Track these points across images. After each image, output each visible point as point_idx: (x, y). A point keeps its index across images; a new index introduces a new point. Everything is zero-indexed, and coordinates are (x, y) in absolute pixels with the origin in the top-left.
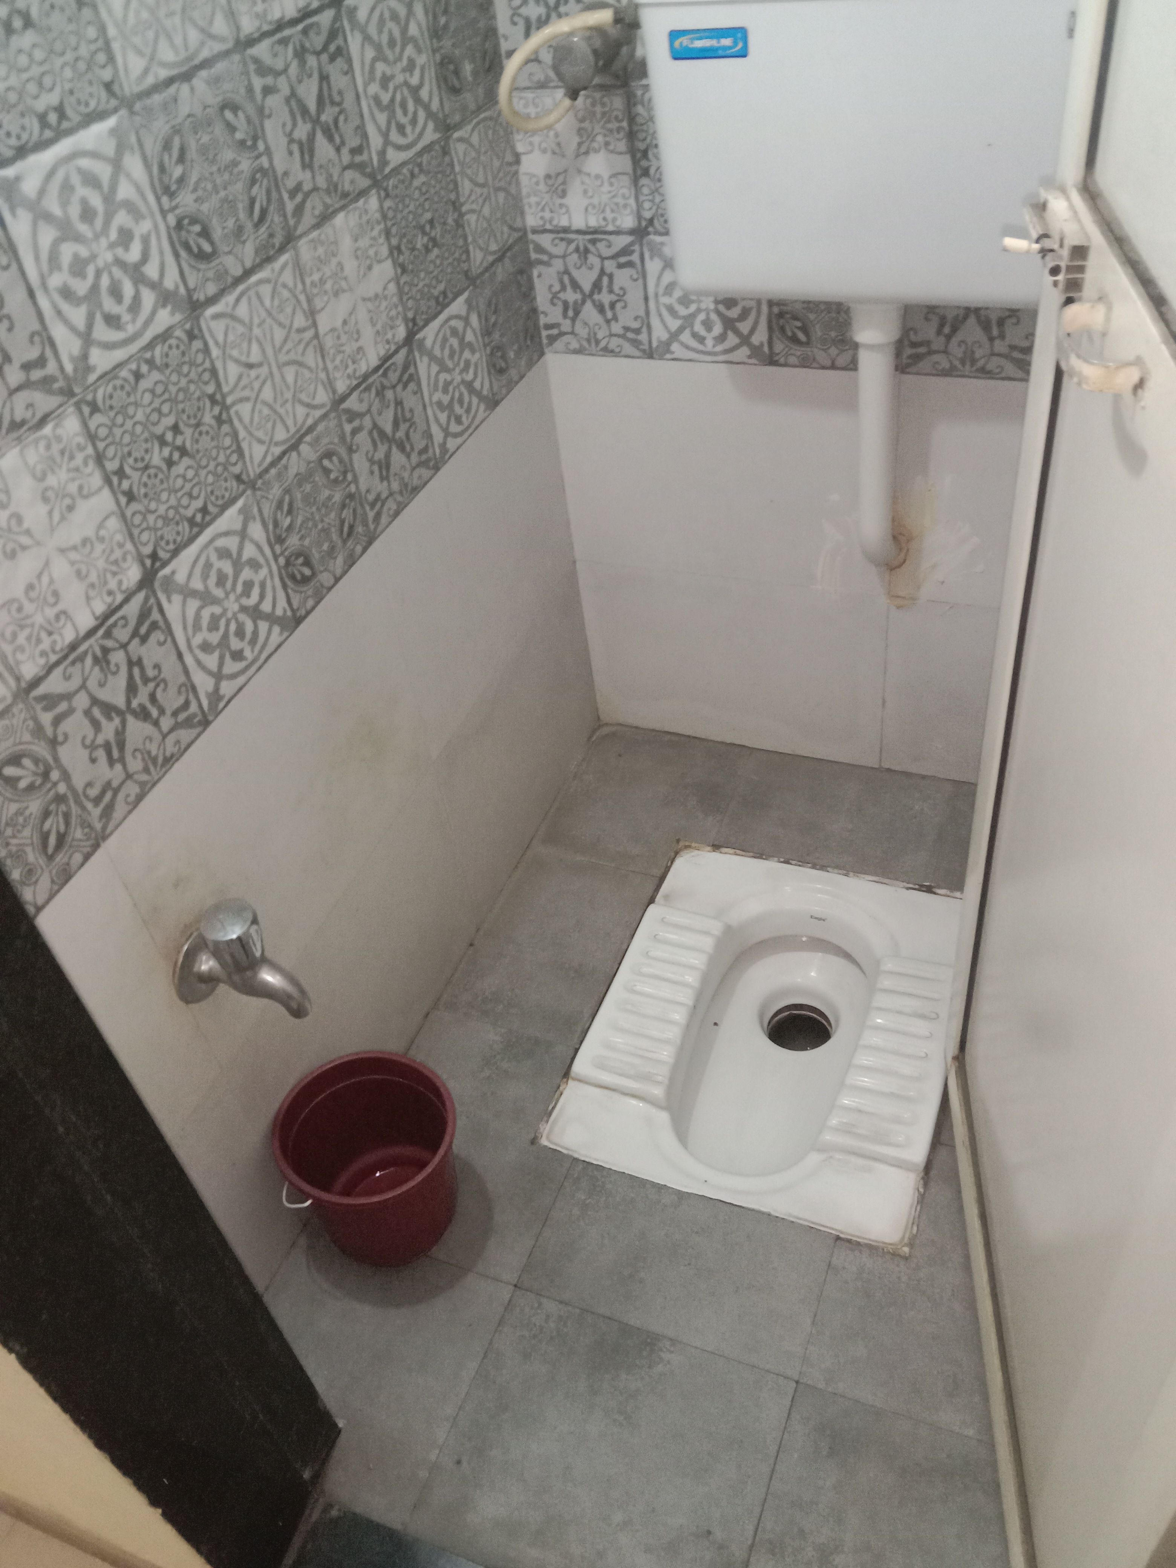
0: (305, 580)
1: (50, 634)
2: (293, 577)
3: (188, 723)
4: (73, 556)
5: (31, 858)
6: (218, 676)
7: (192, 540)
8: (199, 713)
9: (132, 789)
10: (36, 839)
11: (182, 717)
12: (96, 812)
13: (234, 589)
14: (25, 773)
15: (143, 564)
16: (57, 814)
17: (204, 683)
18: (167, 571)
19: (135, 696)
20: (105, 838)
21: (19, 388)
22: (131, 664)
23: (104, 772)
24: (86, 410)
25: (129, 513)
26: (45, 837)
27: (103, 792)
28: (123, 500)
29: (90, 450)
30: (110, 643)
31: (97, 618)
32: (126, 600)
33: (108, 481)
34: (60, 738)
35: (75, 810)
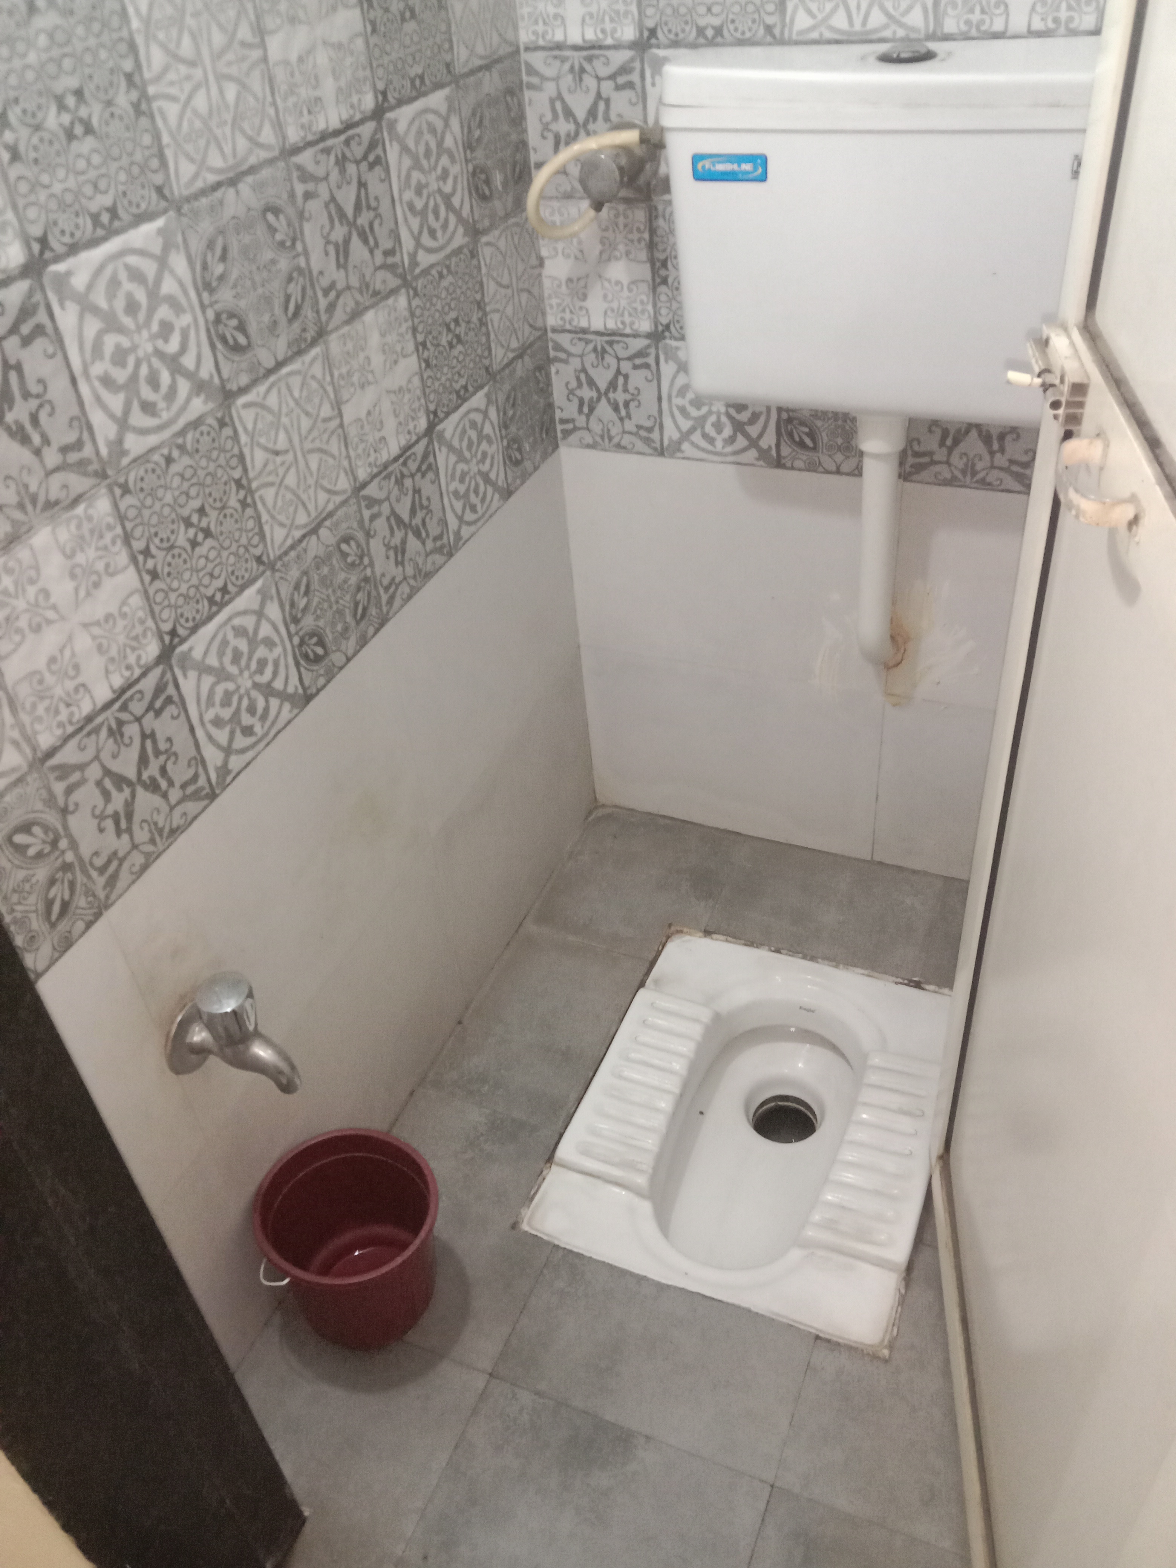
0: (318, 659)
1: (68, 705)
2: (306, 657)
3: (196, 796)
4: (96, 631)
5: (35, 925)
6: (228, 751)
7: (210, 618)
8: (207, 786)
9: (137, 859)
10: (41, 907)
11: (190, 789)
12: (101, 881)
13: (248, 666)
14: (35, 842)
15: (162, 640)
16: (63, 882)
17: (213, 756)
18: (184, 647)
19: (146, 768)
20: (107, 907)
21: (57, 469)
22: (144, 736)
23: (111, 842)
24: (118, 491)
25: (151, 591)
26: (49, 904)
27: (109, 862)
28: (147, 578)
29: (119, 530)
30: (125, 716)
31: (114, 691)
32: (144, 675)
33: (134, 560)
34: (71, 808)
35: (80, 878)
